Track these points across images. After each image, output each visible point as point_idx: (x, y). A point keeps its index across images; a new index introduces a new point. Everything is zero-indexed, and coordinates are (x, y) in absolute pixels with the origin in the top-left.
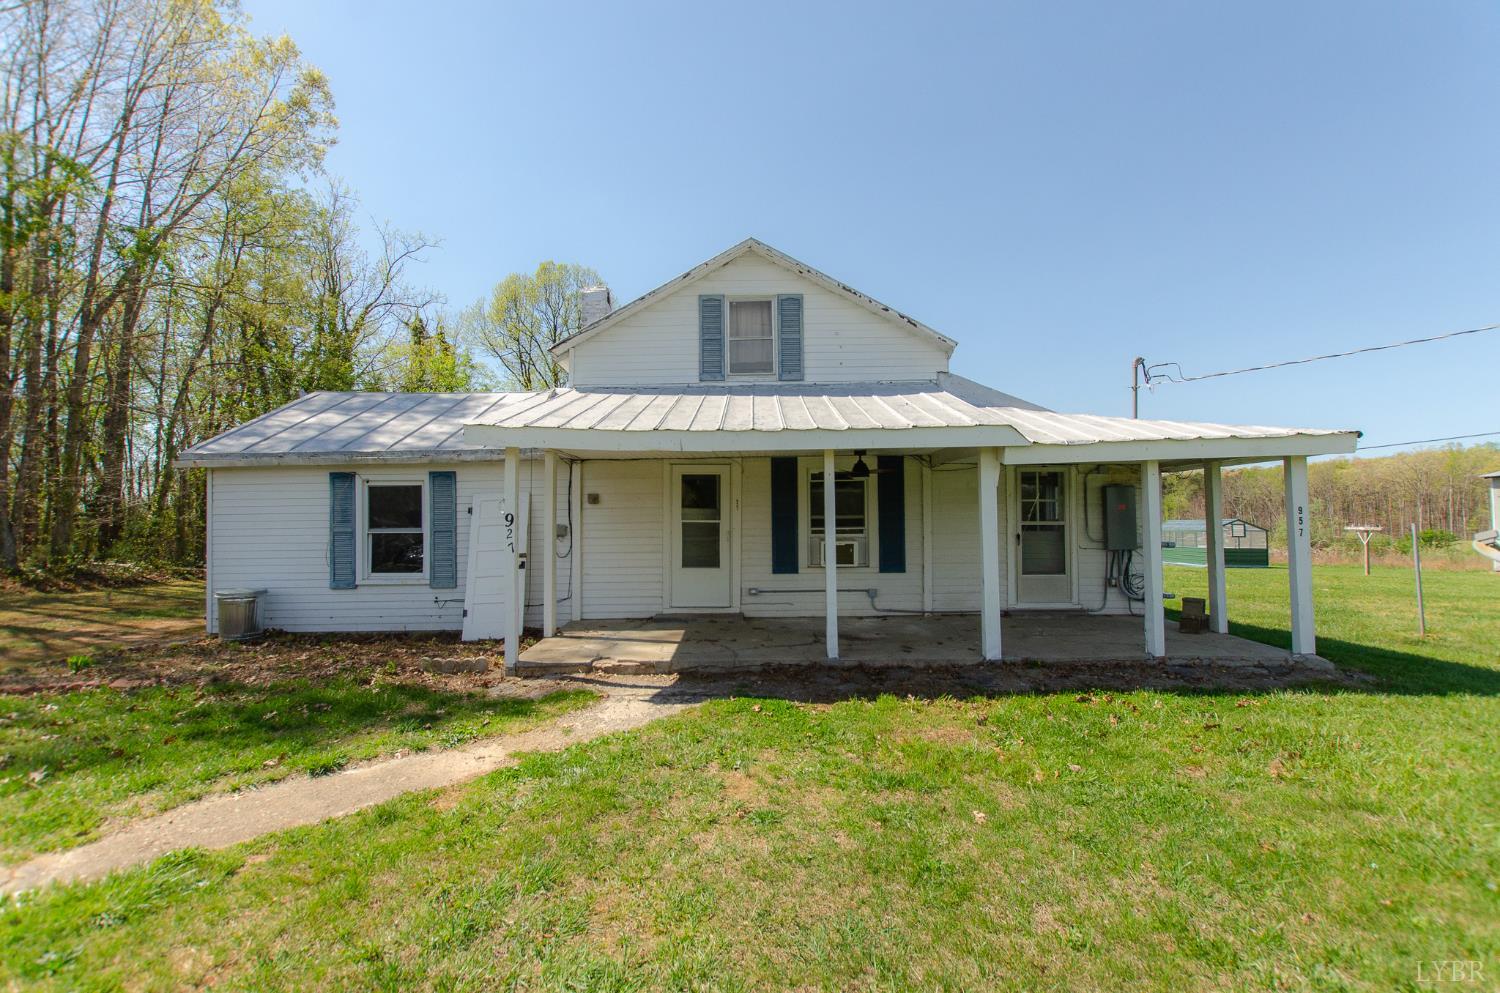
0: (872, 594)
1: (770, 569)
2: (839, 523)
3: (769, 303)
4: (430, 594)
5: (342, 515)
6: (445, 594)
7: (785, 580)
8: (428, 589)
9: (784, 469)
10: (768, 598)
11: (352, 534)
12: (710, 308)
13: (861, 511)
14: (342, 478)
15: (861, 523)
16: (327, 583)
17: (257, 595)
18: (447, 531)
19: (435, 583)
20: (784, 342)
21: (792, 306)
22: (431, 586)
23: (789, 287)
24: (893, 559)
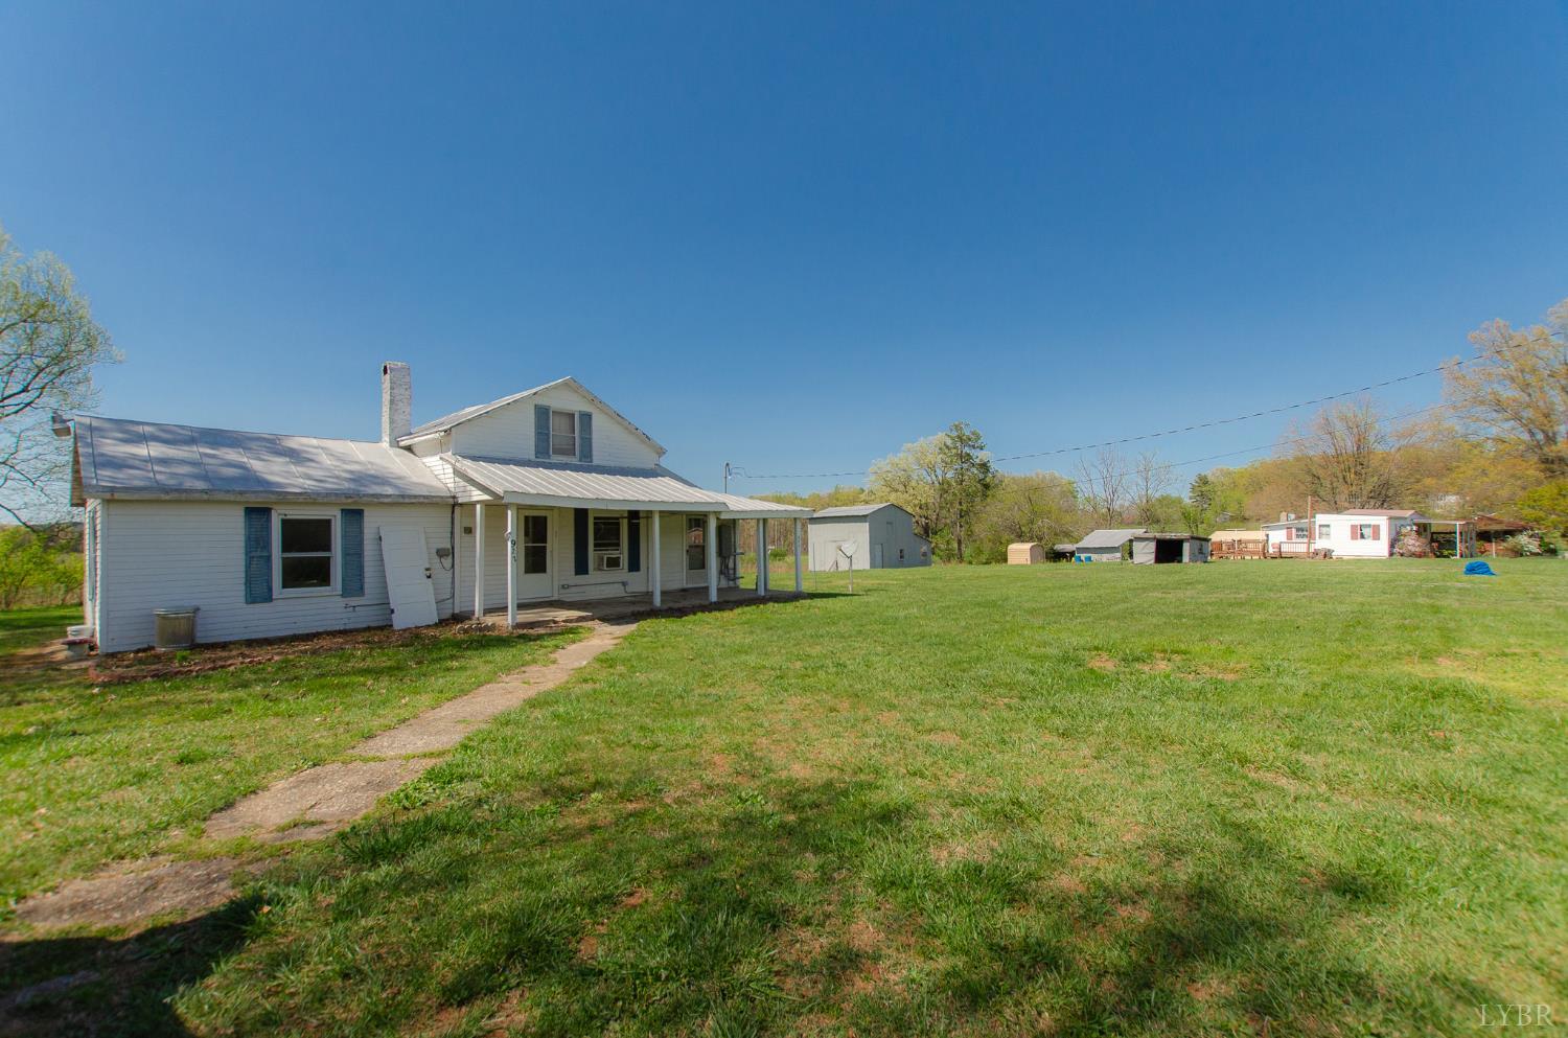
0: (624, 584)
1: (573, 573)
2: (596, 545)
3: (573, 415)
4: (341, 602)
5: (256, 543)
6: (354, 601)
7: (582, 579)
8: (341, 599)
9: (581, 515)
10: (574, 589)
11: (269, 558)
12: (542, 413)
13: (618, 539)
14: (257, 514)
15: (618, 545)
16: (243, 599)
17: (197, 610)
18: (354, 553)
19: (346, 593)
20: (582, 438)
21: (586, 418)
22: (342, 595)
23: (586, 408)
24: (634, 566)
